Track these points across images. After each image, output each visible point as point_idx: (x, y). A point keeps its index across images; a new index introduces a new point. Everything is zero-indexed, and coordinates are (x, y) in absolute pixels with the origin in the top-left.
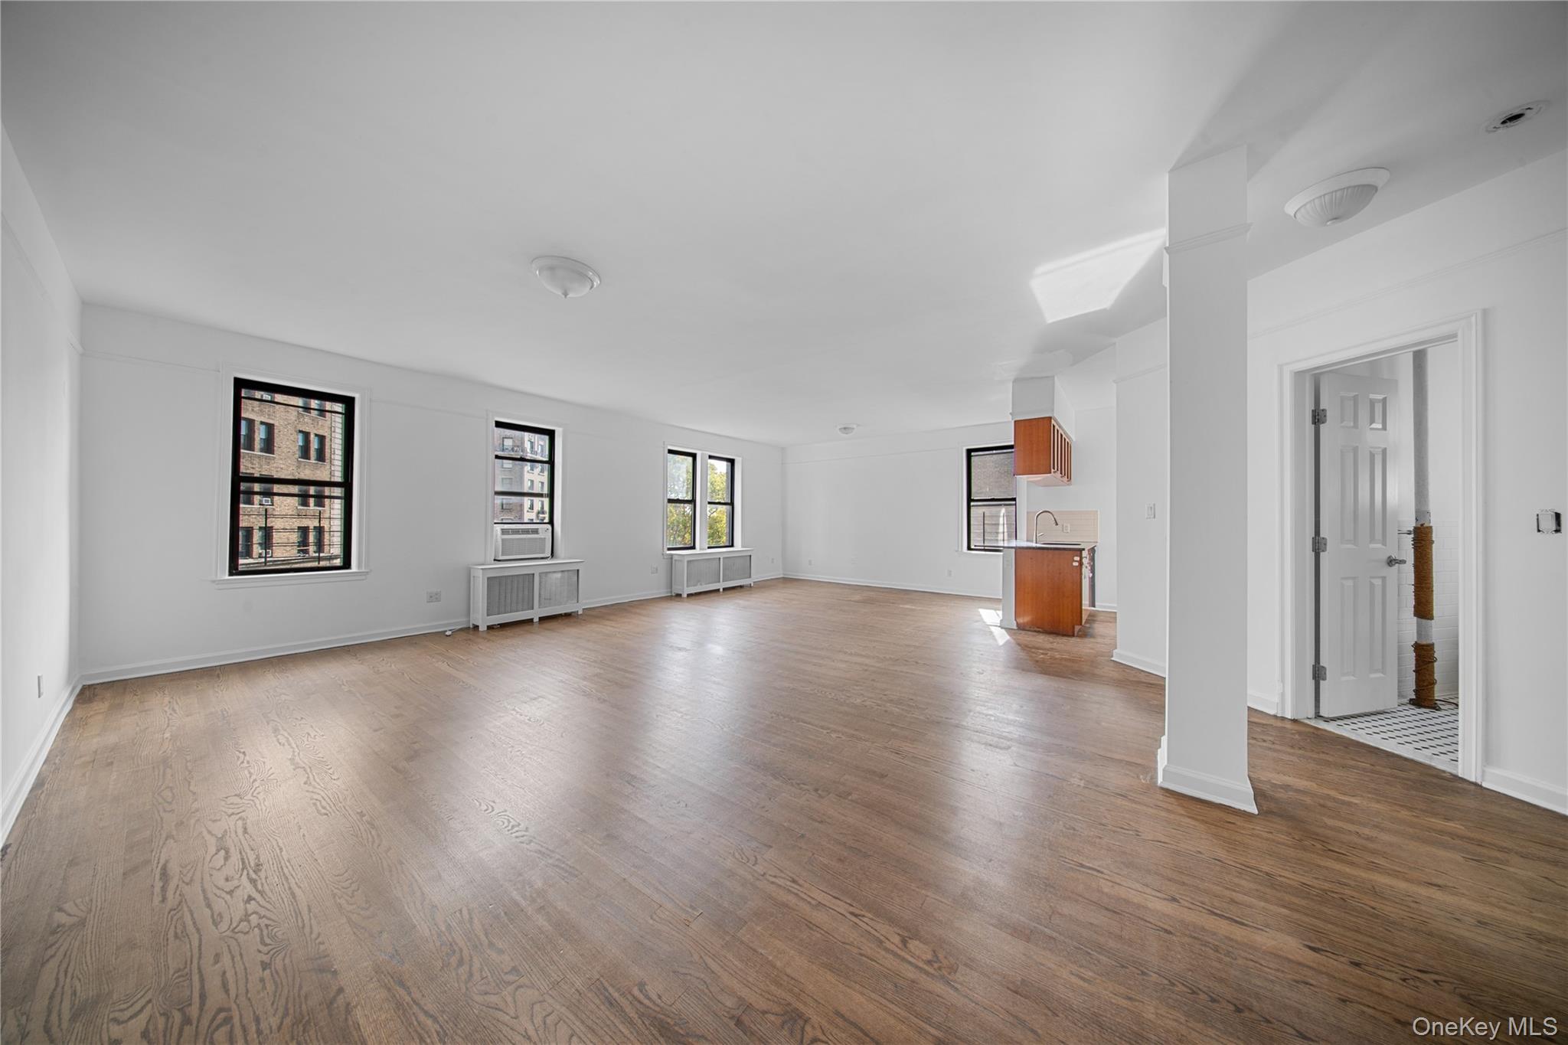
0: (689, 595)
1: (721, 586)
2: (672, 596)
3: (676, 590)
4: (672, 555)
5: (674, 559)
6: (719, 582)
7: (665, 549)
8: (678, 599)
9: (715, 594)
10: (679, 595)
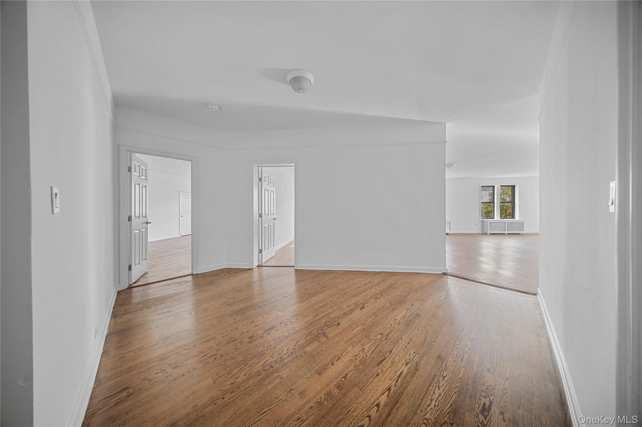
0: (490, 234)
1: (506, 232)
2: (483, 234)
3: (485, 232)
4: (483, 220)
5: (484, 222)
6: (505, 231)
7: (480, 218)
8: (486, 235)
9: (504, 235)
10: (486, 234)
